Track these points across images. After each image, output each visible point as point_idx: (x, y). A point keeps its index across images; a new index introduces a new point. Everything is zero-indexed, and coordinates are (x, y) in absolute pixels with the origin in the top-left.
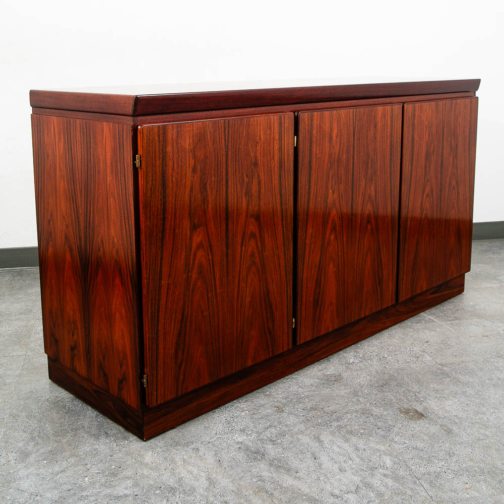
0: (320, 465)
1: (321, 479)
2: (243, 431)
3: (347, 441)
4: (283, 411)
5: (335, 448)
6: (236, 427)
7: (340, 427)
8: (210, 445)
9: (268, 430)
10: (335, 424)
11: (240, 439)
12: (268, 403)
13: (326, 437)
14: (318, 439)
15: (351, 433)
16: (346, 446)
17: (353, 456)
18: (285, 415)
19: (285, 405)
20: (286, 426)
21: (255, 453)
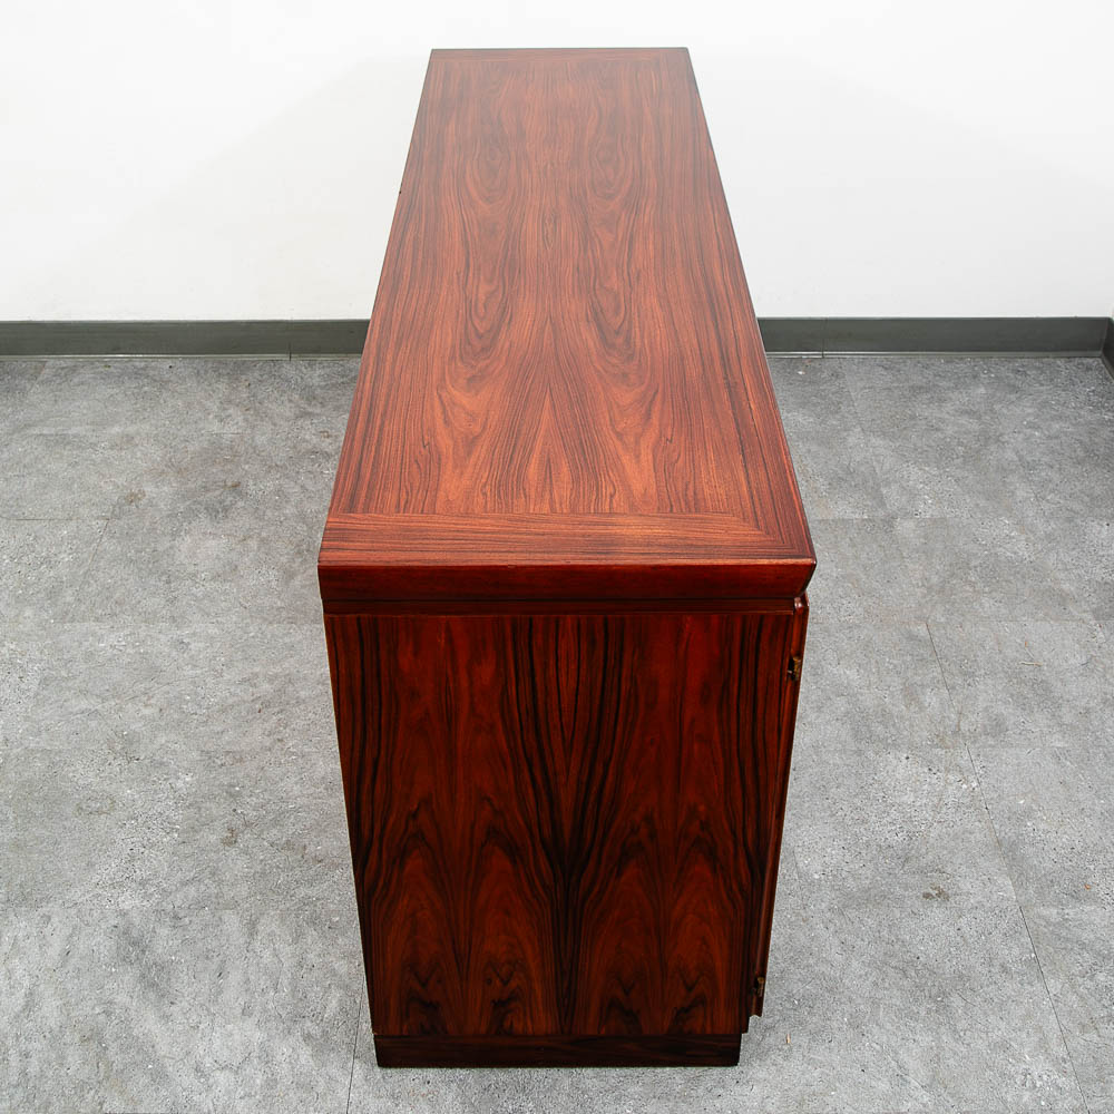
0: (220, 992)
1: (201, 1026)
2: (143, 883)
3: (298, 936)
4: (235, 842)
5: (267, 954)
6: (138, 872)
7: (306, 901)
8: (73, 911)
9: (185, 889)
10: (302, 892)
11: (126, 906)
12: (224, 816)
13: (269, 925)
14: (252, 928)
15: (313, 921)
16: (286, 950)
17: (285, 981)
18: (233, 852)
19: (247, 825)
20: (220, 883)
21: (134, 944)
